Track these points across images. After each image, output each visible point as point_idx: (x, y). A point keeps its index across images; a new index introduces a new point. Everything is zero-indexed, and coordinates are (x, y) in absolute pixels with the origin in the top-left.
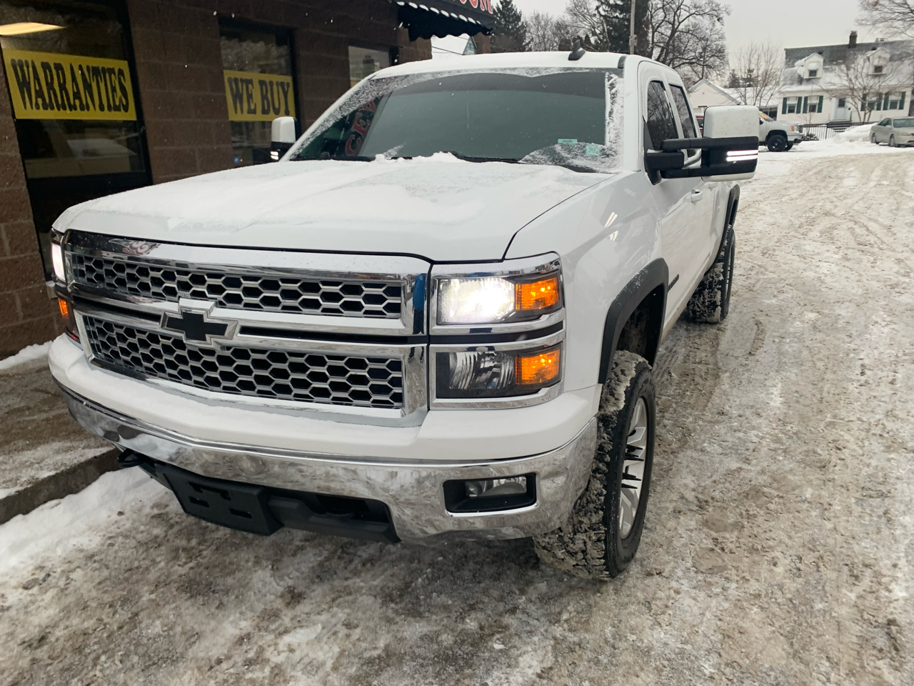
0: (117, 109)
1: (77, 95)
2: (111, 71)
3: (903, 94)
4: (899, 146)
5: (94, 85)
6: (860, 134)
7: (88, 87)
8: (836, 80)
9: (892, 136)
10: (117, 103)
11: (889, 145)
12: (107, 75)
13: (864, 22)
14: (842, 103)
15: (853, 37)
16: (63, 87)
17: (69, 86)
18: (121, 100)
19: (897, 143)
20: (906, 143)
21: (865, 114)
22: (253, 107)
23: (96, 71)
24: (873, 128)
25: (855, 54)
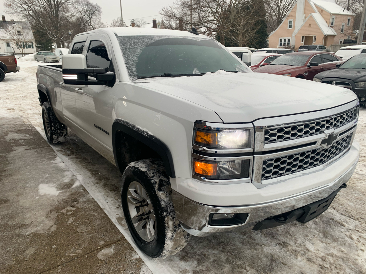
3: (32, 42)
4: (48, 62)
6: (29, 58)
8: (5, 35)
9: (44, 59)
11: (44, 62)
13: (7, 12)
14: (8, 45)
15: (4, 18)
19: (47, 61)
20: (51, 61)
21: (22, 50)
24: (34, 56)
25: (7, 25)
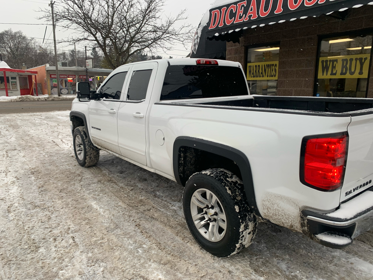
0: (272, 76)
1: (262, 73)
2: (273, 65)
5: (267, 70)
7: (265, 70)
10: (273, 75)
12: (271, 66)
16: (259, 71)
17: (260, 71)
18: (274, 73)
22: (334, 72)
23: (268, 66)
